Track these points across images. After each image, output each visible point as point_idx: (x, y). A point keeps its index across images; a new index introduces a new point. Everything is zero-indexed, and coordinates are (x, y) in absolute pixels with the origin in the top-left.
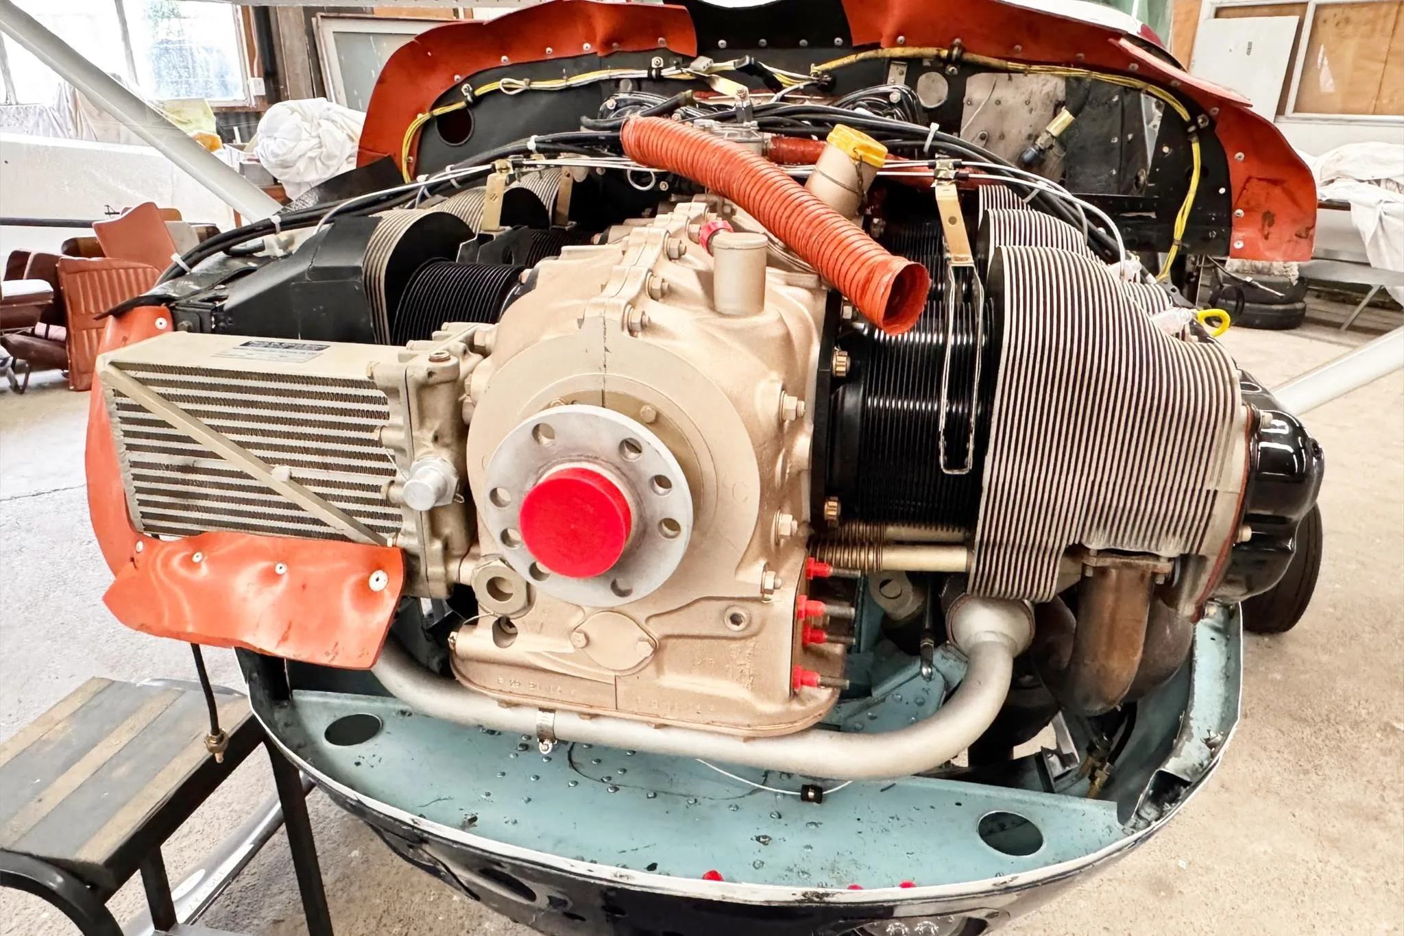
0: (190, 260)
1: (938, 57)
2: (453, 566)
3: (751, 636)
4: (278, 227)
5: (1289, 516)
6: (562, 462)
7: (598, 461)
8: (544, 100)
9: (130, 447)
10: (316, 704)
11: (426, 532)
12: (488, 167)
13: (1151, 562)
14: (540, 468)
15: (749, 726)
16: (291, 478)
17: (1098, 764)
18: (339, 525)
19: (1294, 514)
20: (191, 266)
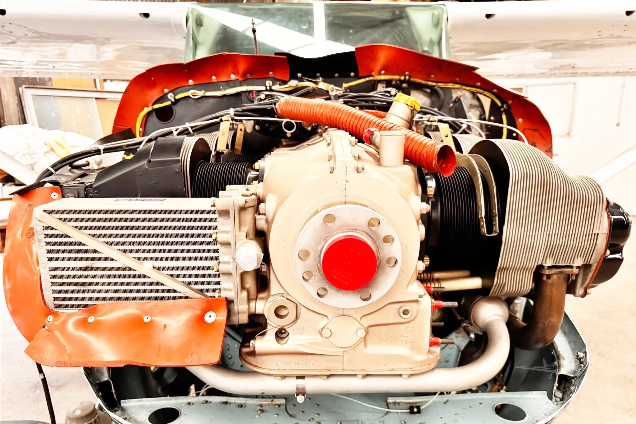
0: (56, 168)
1: (400, 80)
2: (253, 304)
3: (412, 320)
4: (102, 151)
5: (620, 244)
6: (338, 233)
7: (358, 231)
8: (212, 101)
9: (50, 259)
10: (136, 407)
11: (239, 288)
12: (218, 120)
13: (570, 270)
14: (326, 237)
15: (410, 368)
16: (154, 267)
17: (500, 388)
18: (184, 290)
19: (621, 243)
20: (56, 171)
